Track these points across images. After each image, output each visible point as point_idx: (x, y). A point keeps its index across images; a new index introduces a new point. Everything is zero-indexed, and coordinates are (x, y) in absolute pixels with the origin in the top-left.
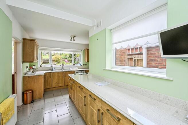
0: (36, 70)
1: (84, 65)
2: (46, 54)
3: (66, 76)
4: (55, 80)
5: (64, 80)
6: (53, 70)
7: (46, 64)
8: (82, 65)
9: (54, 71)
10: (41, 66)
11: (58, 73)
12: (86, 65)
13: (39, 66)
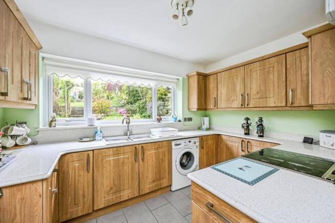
0: (29, 140)
1: (185, 119)
2: (79, 100)
3: (143, 160)
4: (106, 181)
5: (136, 176)
6: (97, 138)
7: (78, 117)
8: (180, 121)
9: (100, 143)
10: (50, 125)
11: (117, 149)
12: (190, 119)
13: (42, 124)
